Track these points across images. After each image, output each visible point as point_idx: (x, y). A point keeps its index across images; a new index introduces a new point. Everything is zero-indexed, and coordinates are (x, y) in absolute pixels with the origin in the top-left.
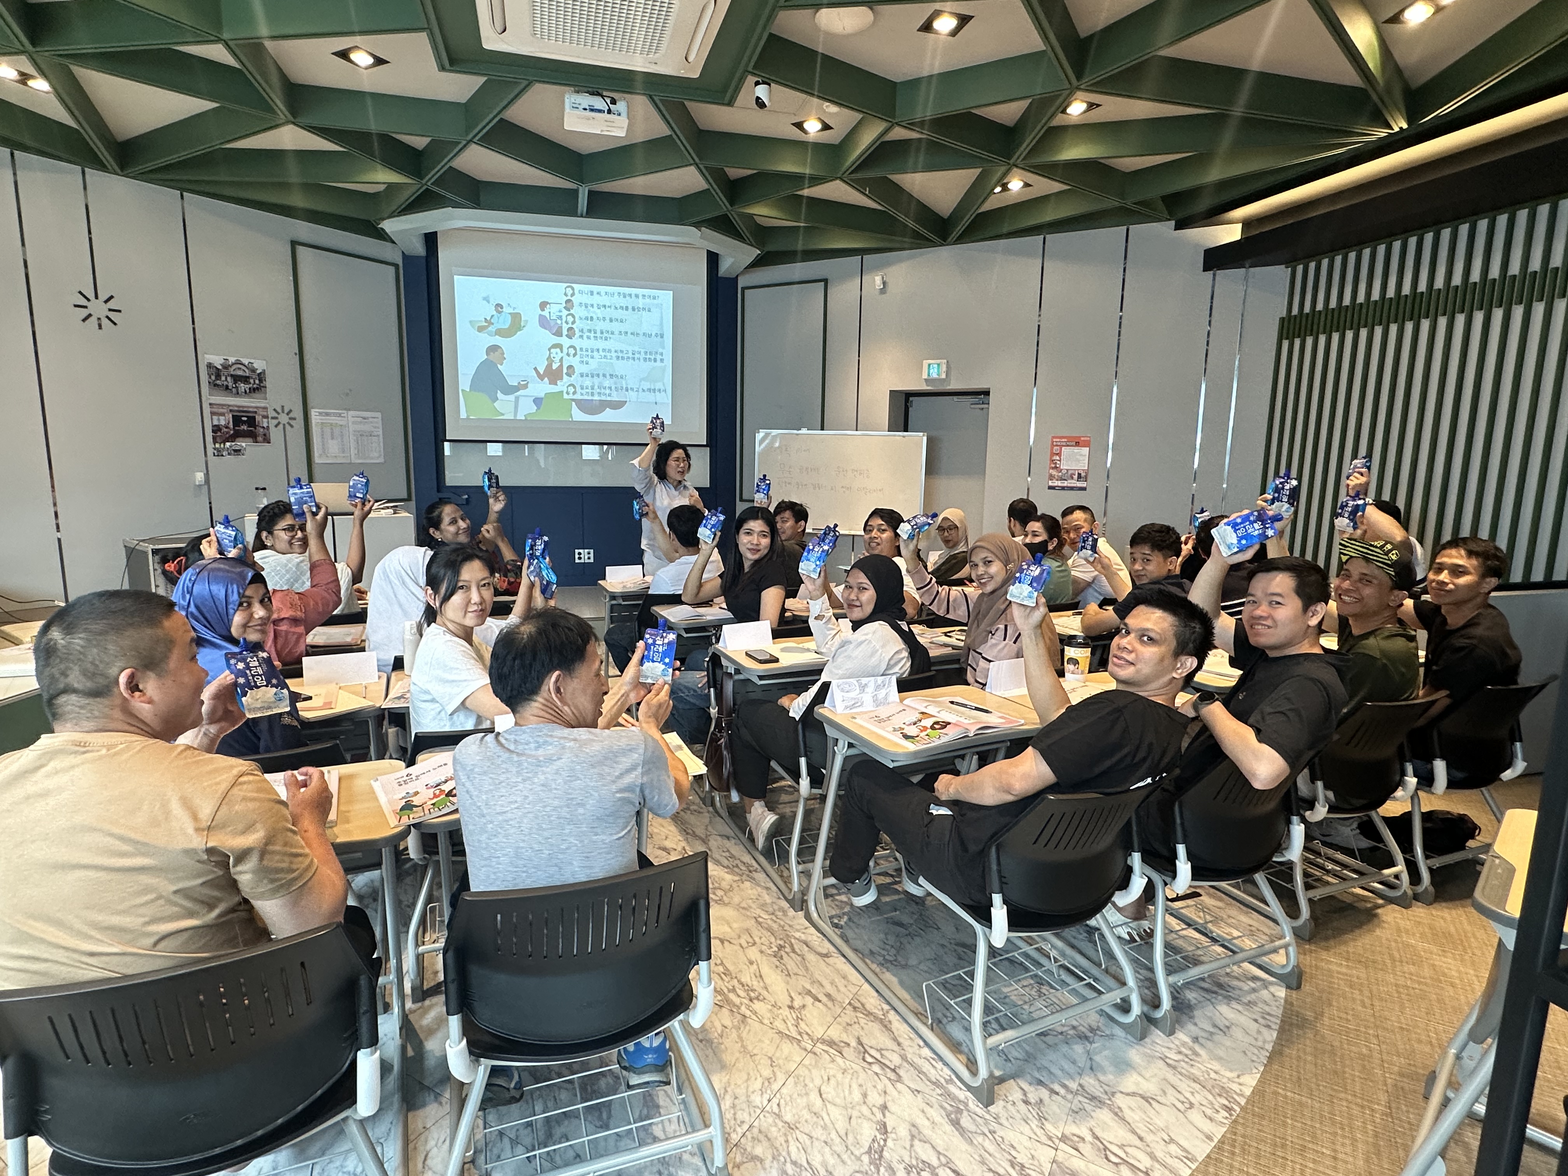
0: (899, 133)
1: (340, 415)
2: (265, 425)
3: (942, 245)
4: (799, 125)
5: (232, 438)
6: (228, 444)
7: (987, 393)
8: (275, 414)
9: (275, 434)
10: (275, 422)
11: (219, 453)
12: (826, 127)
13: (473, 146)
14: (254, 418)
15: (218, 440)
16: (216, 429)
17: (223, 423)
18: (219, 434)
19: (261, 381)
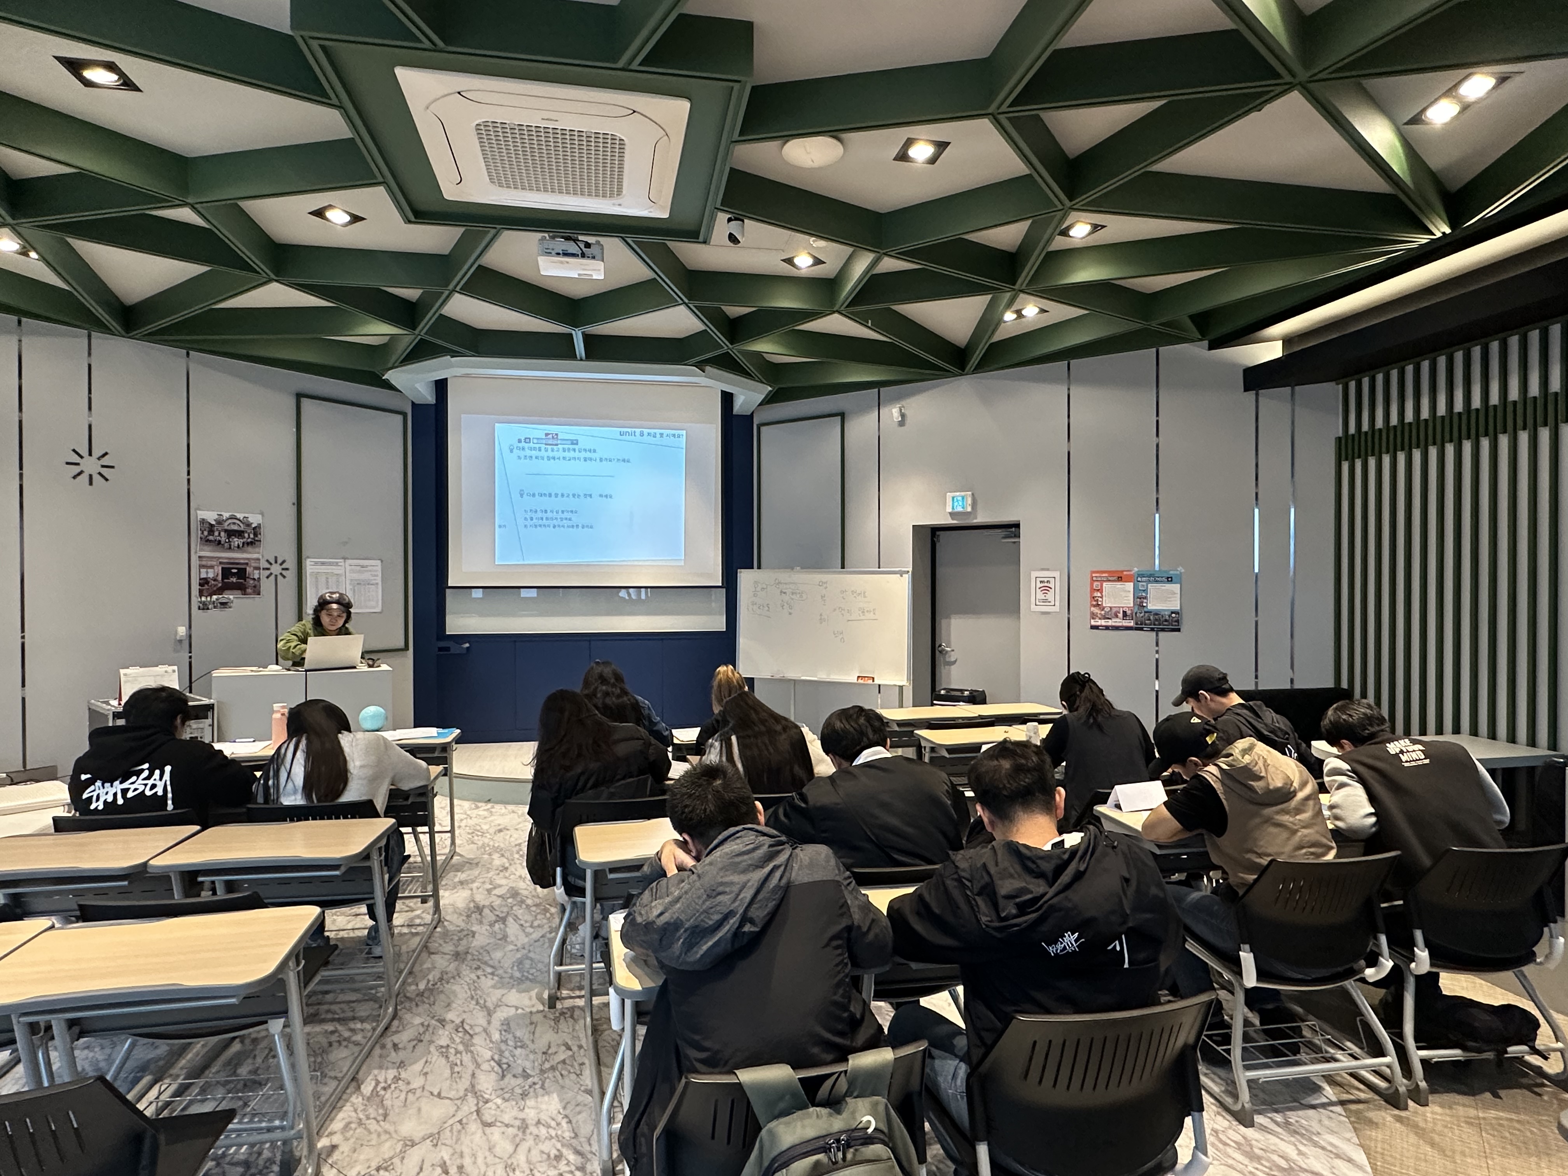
0: (890, 264)
1: (337, 564)
2: (256, 577)
3: (961, 375)
4: (790, 261)
5: (220, 591)
6: (215, 597)
7: (1017, 526)
8: (268, 566)
9: (267, 586)
10: (268, 572)
11: (204, 607)
12: (818, 262)
13: (457, 296)
14: (245, 569)
15: (205, 593)
16: (204, 582)
17: (211, 575)
18: (206, 587)
19: (255, 535)
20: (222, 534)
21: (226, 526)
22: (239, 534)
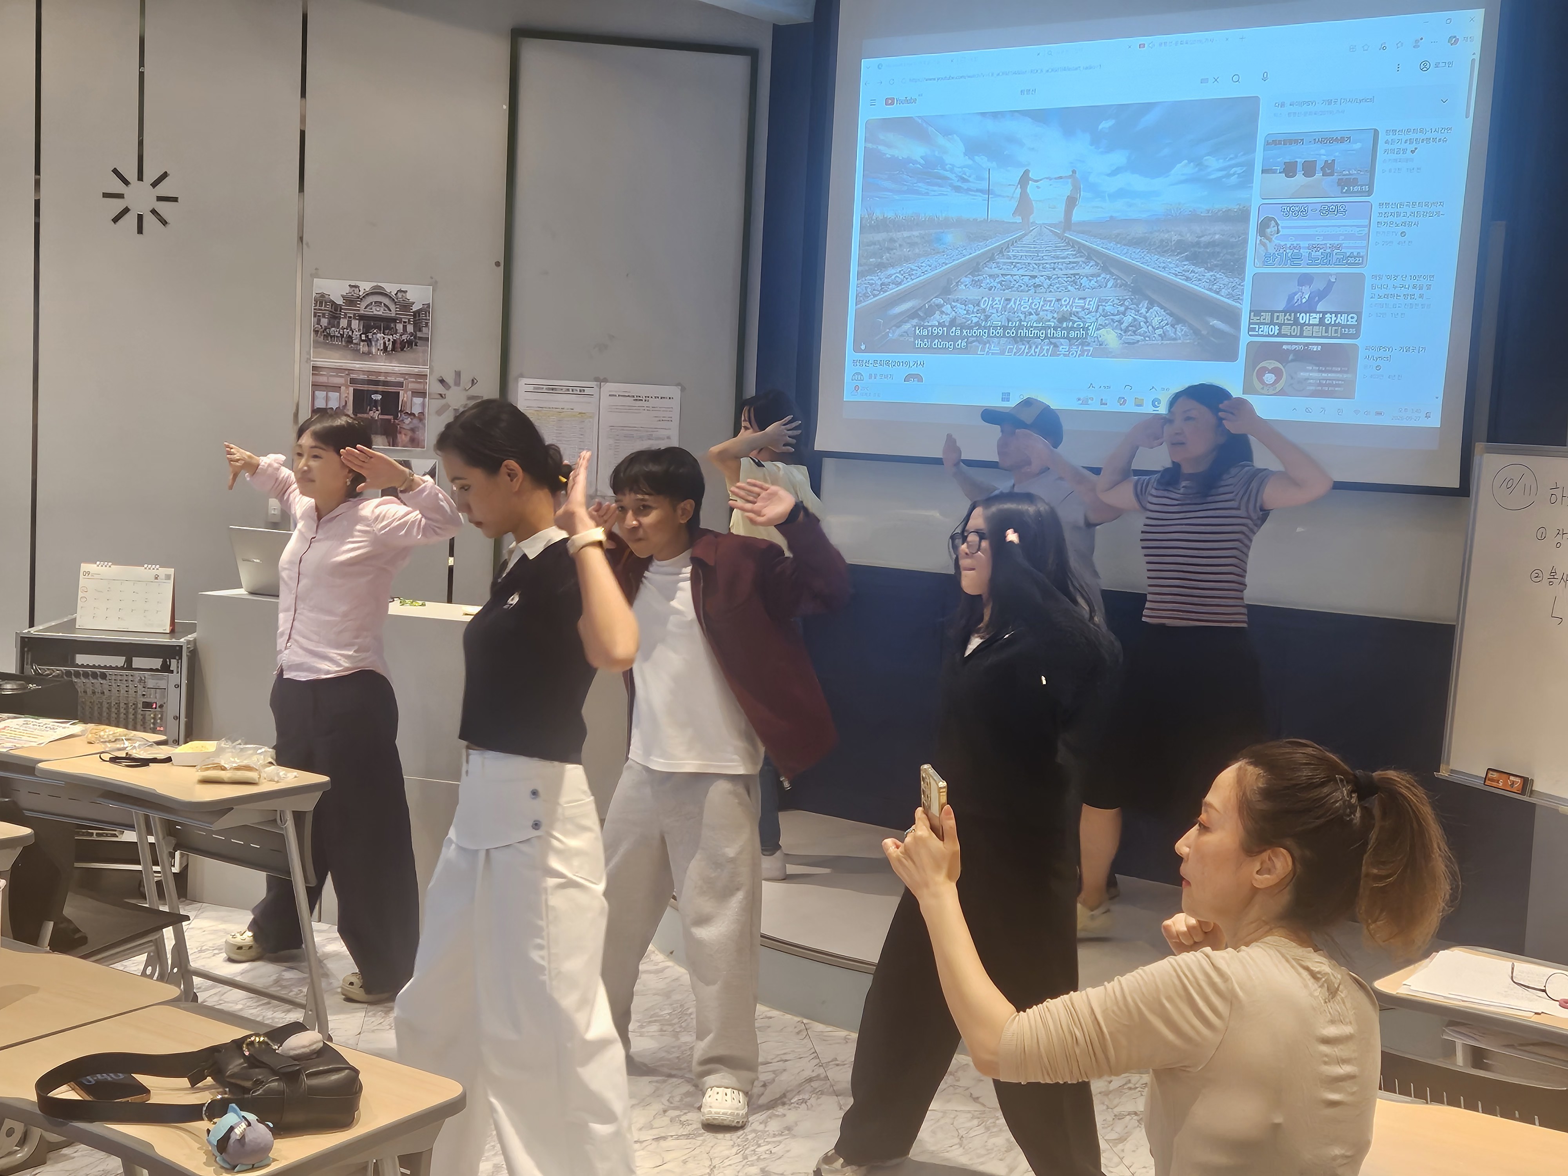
1: (583, 392)
2: (416, 410)
8: (440, 389)
10: (441, 403)
14: (397, 395)
19: (418, 327)
20: (355, 324)
21: (362, 308)
22: (386, 324)
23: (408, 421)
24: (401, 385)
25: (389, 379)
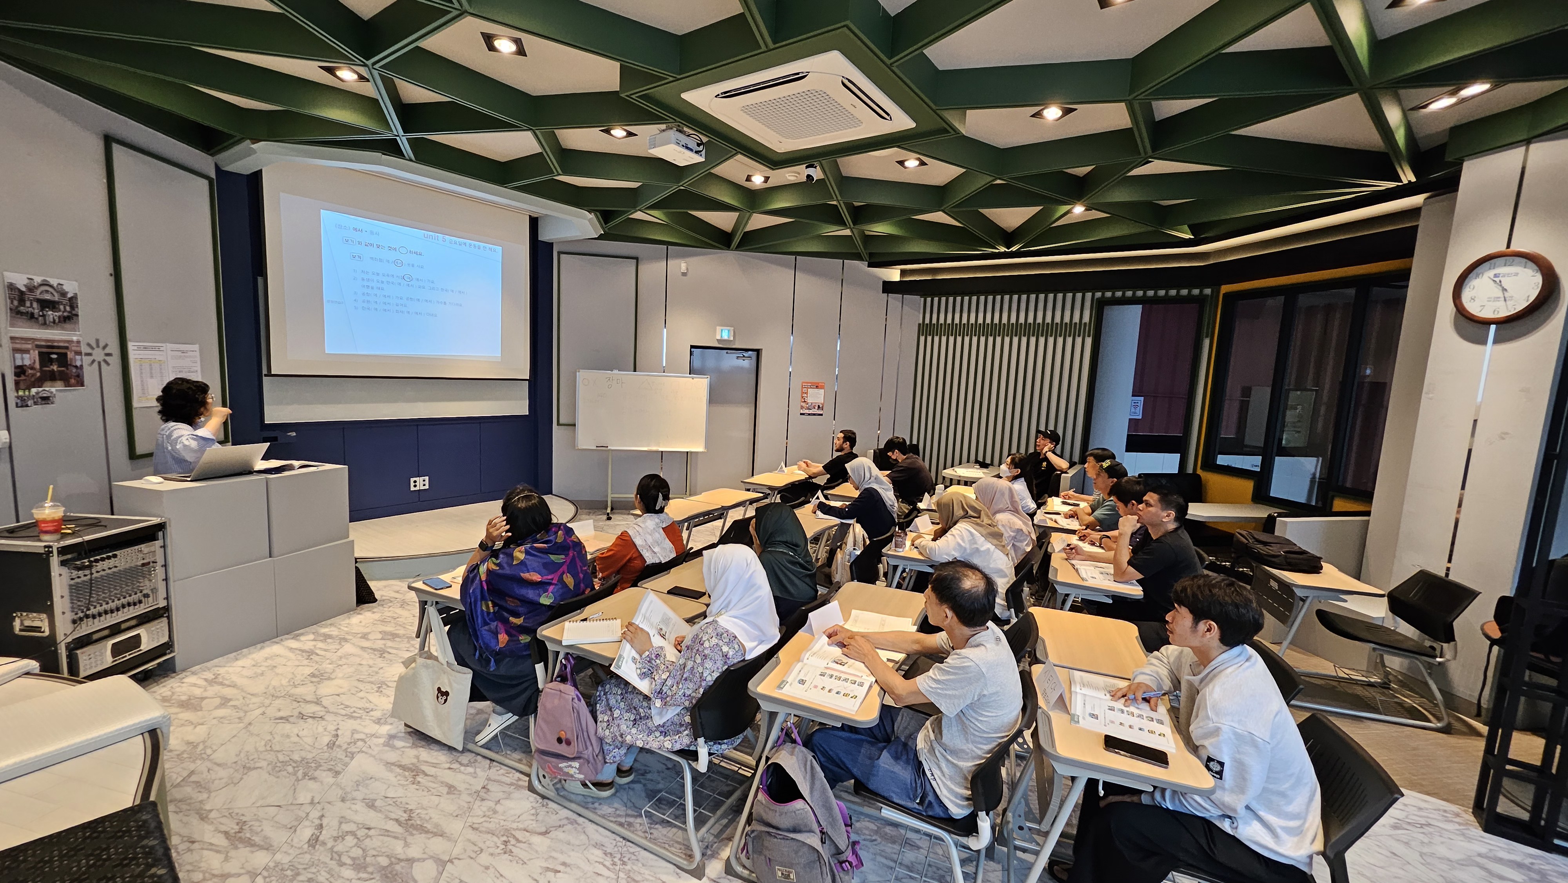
1: (159, 348)
2: (78, 364)
3: (728, 250)
5: (39, 383)
6: (34, 391)
7: (761, 351)
8: (88, 350)
9: (90, 374)
10: (90, 358)
11: (22, 403)
14: (65, 355)
15: (22, 385)
16: (20, 371)
17: (27, 362)
18: (23, 377)
19: (72, 307)
20: (35, 305)
21: (37, 294)
22: (54, 305)
23: (74, 370)
24: (67, 348)
25: (62, 344)
